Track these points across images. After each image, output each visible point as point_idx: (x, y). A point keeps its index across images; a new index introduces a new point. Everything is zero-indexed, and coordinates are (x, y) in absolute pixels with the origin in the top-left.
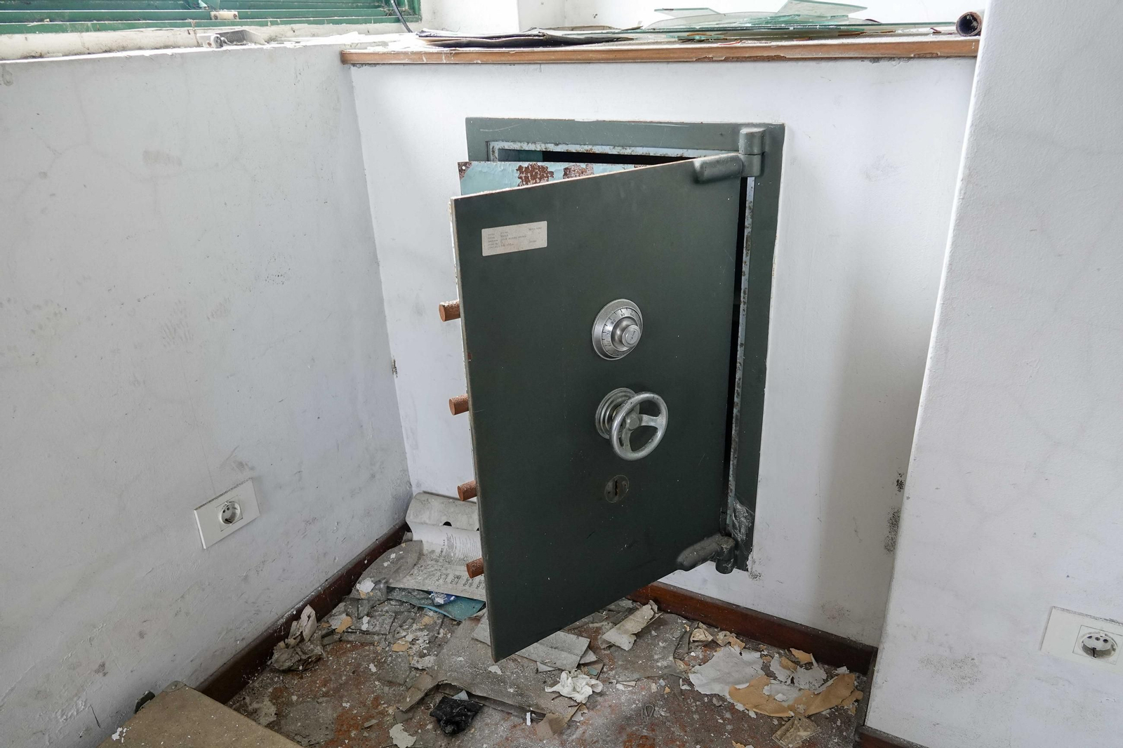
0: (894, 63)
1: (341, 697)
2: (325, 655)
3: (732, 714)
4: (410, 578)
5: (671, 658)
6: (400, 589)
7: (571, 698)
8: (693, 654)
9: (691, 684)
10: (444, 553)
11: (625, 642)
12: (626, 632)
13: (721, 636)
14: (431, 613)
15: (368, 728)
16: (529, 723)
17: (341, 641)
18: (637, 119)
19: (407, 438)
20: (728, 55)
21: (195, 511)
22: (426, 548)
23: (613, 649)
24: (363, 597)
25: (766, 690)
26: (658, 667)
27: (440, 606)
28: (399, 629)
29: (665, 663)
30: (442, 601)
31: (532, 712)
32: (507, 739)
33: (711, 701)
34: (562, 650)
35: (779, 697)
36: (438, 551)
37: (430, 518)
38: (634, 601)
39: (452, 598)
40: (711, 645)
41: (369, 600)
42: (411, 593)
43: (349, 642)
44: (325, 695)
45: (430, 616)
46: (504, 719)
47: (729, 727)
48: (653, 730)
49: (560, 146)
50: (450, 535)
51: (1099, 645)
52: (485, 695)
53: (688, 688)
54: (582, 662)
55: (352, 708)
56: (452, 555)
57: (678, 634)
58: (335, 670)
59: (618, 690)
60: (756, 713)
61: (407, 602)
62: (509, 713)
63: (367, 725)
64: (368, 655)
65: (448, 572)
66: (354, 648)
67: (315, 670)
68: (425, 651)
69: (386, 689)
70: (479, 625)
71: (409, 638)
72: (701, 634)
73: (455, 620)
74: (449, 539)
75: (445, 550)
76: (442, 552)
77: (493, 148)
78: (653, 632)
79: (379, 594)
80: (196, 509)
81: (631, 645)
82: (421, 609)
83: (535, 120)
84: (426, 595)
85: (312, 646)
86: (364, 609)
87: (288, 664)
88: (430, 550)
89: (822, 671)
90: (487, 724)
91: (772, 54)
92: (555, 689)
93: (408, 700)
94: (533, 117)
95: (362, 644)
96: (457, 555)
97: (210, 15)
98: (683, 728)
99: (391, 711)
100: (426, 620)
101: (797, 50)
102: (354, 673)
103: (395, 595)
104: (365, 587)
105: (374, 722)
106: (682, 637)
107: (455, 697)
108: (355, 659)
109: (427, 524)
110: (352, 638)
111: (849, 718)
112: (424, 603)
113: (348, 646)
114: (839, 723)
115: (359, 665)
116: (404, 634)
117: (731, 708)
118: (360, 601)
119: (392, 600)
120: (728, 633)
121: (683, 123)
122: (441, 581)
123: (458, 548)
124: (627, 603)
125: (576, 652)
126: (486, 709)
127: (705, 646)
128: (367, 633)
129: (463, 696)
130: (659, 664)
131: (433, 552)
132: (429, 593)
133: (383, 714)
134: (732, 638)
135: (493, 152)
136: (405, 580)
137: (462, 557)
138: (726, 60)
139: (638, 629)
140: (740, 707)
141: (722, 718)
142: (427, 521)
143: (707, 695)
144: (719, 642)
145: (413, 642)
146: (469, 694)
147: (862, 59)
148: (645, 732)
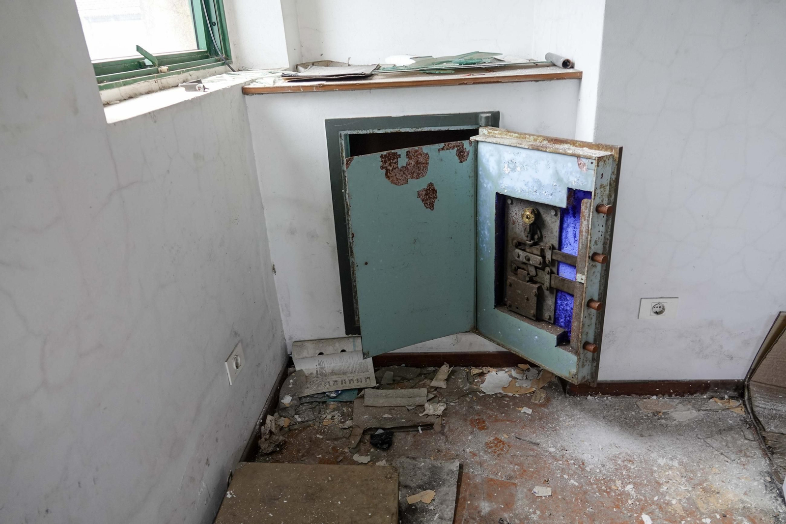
0: (545, 82)
1: (313, 454)
2: (286, 440)
3: (509, 398)
4: (308, 390)
5: (468, 385)
6: (304, 397)
7: (434, 415)
8: (476, 381)
9: (484, 393)
10: (319, 372)
11: (443, 385)
12: (441, 380)
13: (485, 369)
14: (332, 403)
15: (341, 461)
16: (421, 432)
17: (290, 431)
18: (425, 114)
19: (283, 311)
20: (474, 82)
21: (226, 363)
22: (306, 373)
23: (438, 390)
24: (288, 406)
25: (517, 384)
26: (465, 390)
27: (334, 398)
28: (319, 415)
29: (467, 387)
30: (335, 395)
31: (421, 426)
32: (415, 442)
33: (496, 396)
34: (415, 397)
35: (524, 385)
36: (315, 372)
37: (308, 353)
38: (434, 367)
39: (340, 392)
40: (482, 374)
41: (291, 406)
42: (313, 397)
43: (296, 429)
44: (303, 456)
45: (332, 405)
46: (407, 435)
47: (511, 403)
48: (480, 415)
49: (381, 130)
50: (320, 361)
51: (658, 310)
52: (392, 426)
53: (483, 394)
54: (428, 399)
55: (323, 456)
56: (324, 372)
57: (464, 374)
58: (299, 444)
59: (452, 405)
60: (519, 394)
61: (314, 402)
62: (408, 431)
63: (339, 460)
64: (312, 432)
65: (328, 380)
66: (301, 432)
67: (287, 448)
68: (343, 420)
69: (336, 442)
70: (365, 399)
71: (329, 417)
72: (475, 371)
73: (348, 402)
74: (319, 364)
75: (318, 371)
76: (317, 372)
77: (340, 134)
78: (453, 377)
79: (296, 402)
80: (226, 362)
81: (446, 385)
82: (324, 402)
83: (368, 118)
84: (323, 395)
85: (277, 437)
86: (292, 412)
87: (270, 449)
88: (310, 373)
89: (535, 370)
90: (400, 439)
91: (495, 80)
92: (425, 413)
93: (353, 442)
94: (367, 116)
95: (304, 428)
96: (327, 371)
97: (158, 70)
98: (492, 410)
99: (346, 451)
100: (332, 407)
101: (506, 78)
102: (310, 442)
103: (304, 400)
104: (287, 400)
105: (341, 458)
106: (467, 375)
107: (376, 434)
108: (306, 435)
109: (307, 358)
110: (296, 427)
111: (556, 384)
112: (323, 399)
113: (297, 431)
114: (554, 387)
115: (311, 438)
116: (325, 416)
117: (507, 396)
118: (287, 409)
119: (304, 403)
120: (486, 367)
121: (450, 114)
122: (327, 386)
123: (326, 367)
124: (431, 369)
125: (423, 395)
126: (395, 434)
127: (479, 376)
128: (302, 422)
129: (380, 431)
130: (465, 389)
131: (312, 373)
132: (324, 393)
133: (343, 453)
134: (489, 369)
135: (341, 136)
136: (306, 392)
137: (331, 371)
138: (474, 83)
139: (446, 377)
140: (511, 394)
141: (506, 401)
142: (307, 356)
143: (493, 395)
144: (485, 372)
145: (333, 417)
146: (383, 429)
147: (532, 81)
148: (477, 418)
